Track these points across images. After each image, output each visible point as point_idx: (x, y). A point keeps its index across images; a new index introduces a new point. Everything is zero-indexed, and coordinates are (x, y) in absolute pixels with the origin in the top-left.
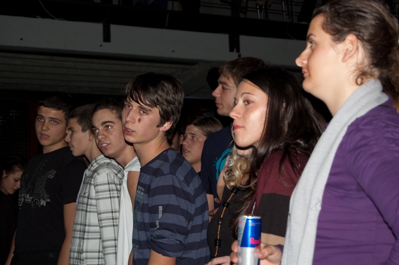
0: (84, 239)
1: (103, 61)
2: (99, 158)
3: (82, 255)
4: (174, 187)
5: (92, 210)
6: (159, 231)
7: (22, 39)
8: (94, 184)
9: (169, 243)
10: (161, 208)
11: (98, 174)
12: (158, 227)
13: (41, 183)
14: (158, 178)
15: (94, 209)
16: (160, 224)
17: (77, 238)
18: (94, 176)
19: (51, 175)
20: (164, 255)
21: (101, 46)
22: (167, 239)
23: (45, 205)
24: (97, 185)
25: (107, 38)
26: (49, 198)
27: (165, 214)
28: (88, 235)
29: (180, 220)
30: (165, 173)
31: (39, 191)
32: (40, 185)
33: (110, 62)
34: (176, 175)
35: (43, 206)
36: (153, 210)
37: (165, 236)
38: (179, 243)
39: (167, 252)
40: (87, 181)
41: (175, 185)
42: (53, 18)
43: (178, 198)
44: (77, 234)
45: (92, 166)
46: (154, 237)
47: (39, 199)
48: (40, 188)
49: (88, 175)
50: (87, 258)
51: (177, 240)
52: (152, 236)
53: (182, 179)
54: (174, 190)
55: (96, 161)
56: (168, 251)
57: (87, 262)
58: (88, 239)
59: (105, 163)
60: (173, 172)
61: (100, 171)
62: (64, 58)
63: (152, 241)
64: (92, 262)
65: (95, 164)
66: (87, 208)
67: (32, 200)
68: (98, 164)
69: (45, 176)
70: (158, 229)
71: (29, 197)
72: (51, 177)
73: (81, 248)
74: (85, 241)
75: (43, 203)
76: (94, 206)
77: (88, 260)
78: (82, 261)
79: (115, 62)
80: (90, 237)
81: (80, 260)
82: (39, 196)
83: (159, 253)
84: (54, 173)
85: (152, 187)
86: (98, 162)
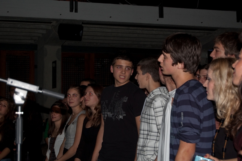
0: (147, 139)
1: (159, 29)
2: (154, 91)
3: (144, 148)
4: (190, 101)
5: (153, 122)
6: (183, 128)
7: (111, 17)
8: (153, 108)
9: (190, 135)
10: (182, 114)
11: (156, 101)
12: (182, 126)
13: (119, 105)
14: (181, 96)
15: (154, 122)
16: (184, 124)
17: (141, 138)
18: (153, 103)
19: (125, 100)
20: (188, 142)
21: (158, 20)
22: (188, 133)
23: (122, 118)
24: (155, 108)
25: (161, 15)
26: (125, 114)
27: (185, 117)
28: (150, 137)
29: (195, 121)
30: (185, 92)
31: (118, 110)
32: (119, 106)
33: (163, 29)
34: (192, 94)
35: (121, 119)
36: (179, 115)
37: (187, 131)
38: (196, 134)
39: (188, 140)
40: (147, 105)
41: (191, 100)
42: (129, 4)
43: (193, 108)
44: (141, 136)
45: (150, 96)
46: (181, 132)
47: (118, 115)
48: (119, 108)
49: (148, 101)
50: (147, 151)
51: (195, 132)
52: (180, 131)
53: (195, 97)
54: (189, 102)
55: (153, 93)
56: (190, 140)
57: (147, 152)
58: (150, 139)
59: (158, 94)
60: (190, 92)
61: (156, 99)
62: (136, 28)
63: (179, 134)
64: (151, 153)
65: (152, 95)
66: (149, 121)
67: (113, 115)
68: (154, 95)
69: (121, 100)
70: (183, 127)
71: (111, 114)
72: (126, 101)
73: (145, 144)
74: (148, 140)
75: (121, 117)
76: (154, 120)
77: (148, 152)
78: (144, 152)
79: (166, 30)
80: (151, 138)
81: (143, 151)
82: (119, 113)
83: (184, 141)
84: (127, 99)
85: (178, 101)
86: (154, 93)
